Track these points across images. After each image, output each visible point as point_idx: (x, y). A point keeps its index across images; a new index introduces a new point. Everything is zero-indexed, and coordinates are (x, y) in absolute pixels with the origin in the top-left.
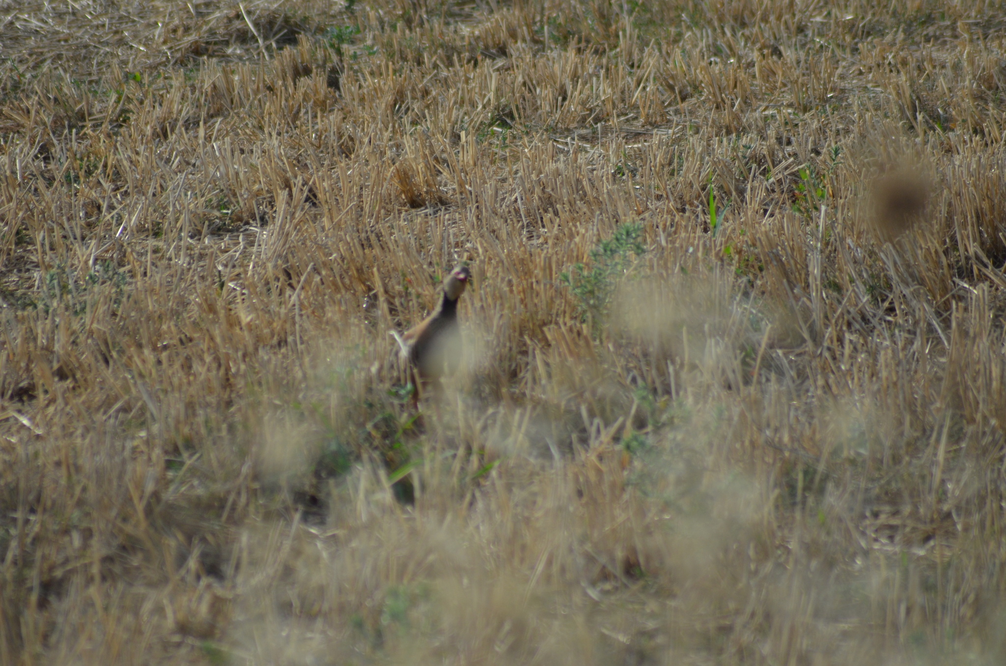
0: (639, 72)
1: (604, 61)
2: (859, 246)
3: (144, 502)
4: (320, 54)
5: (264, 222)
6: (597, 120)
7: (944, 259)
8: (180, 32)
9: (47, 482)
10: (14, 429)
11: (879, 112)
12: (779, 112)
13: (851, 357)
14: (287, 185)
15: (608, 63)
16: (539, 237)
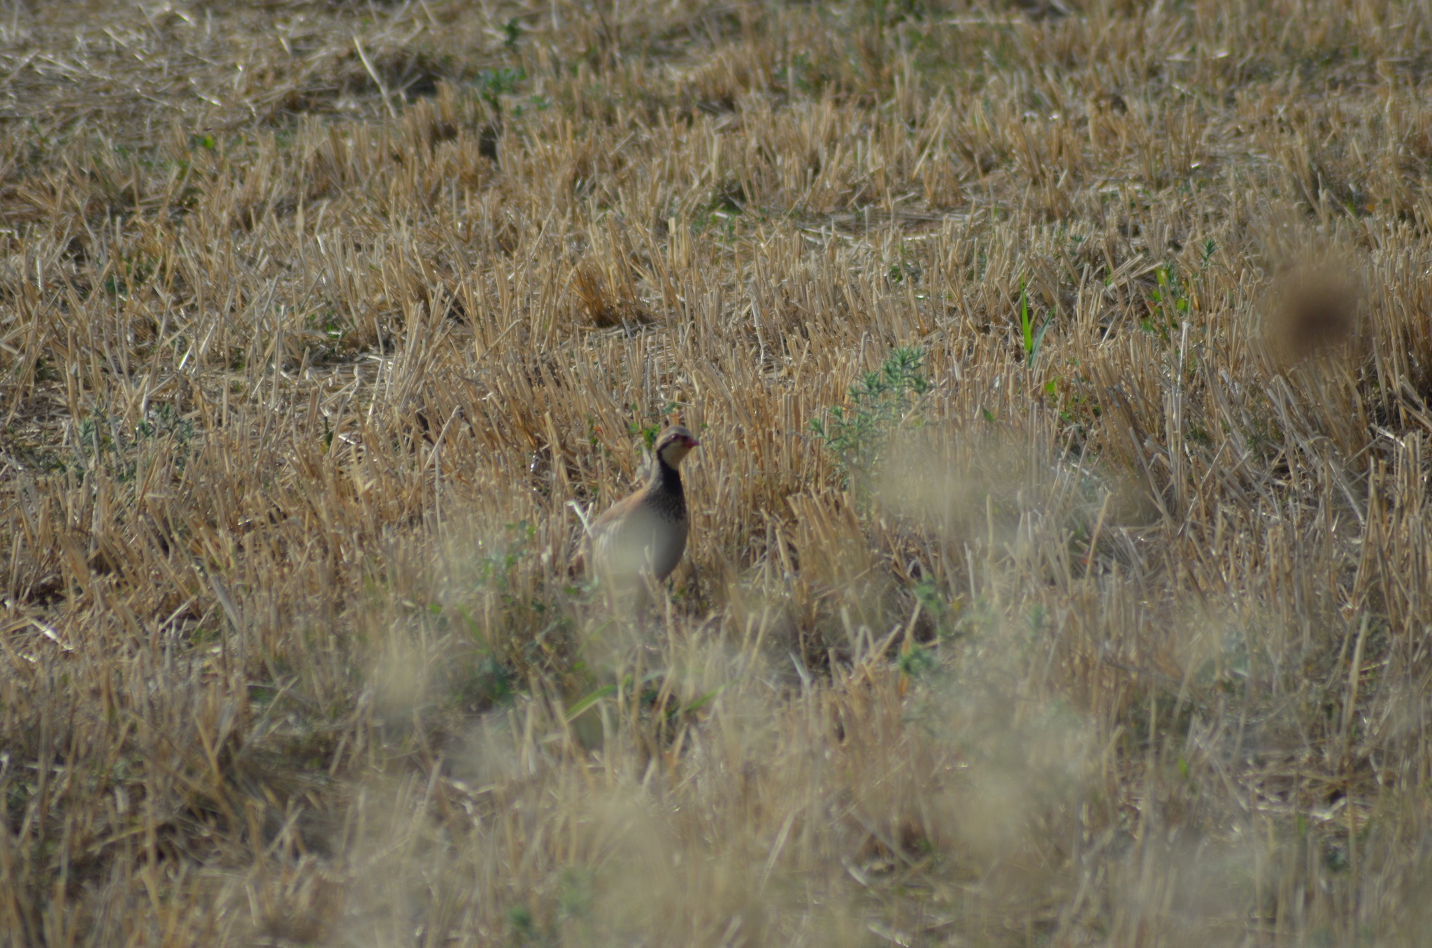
0: (922, 133)
1: (874, 117)
2: (1236, 379)
3: (218, 747)
4: (468, 109)
5: (389, 347)
6: (863, 201)
7: (1358, 399)
8: (269, 78)
9: (79, 718)
10: (33, 644)
11: (1265, 189)
12: (1123, 189)
13: (1225, 537)
14: (422, 295)
15: (879, 120)
16: (780, 368)
